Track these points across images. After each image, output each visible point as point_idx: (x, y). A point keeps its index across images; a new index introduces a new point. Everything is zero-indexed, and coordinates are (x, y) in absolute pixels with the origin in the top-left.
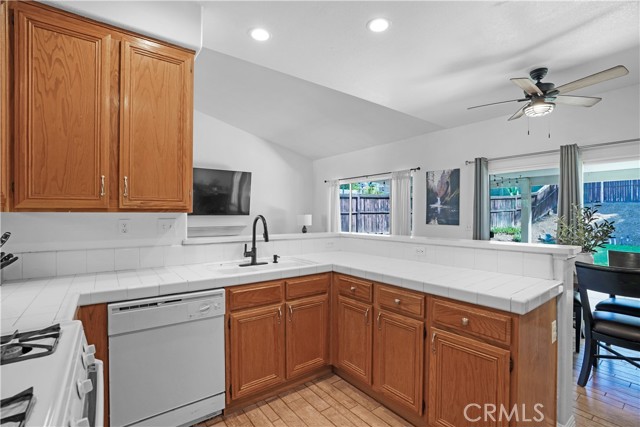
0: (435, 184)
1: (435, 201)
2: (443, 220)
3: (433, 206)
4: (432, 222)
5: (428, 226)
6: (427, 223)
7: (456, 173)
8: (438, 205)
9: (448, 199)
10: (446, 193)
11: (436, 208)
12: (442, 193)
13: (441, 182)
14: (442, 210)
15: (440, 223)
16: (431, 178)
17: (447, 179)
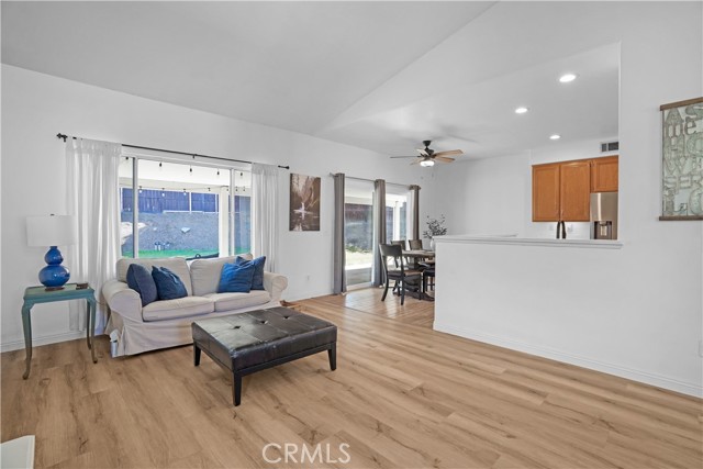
0: (300, 188)
1: (299, 207)
2: (307, 227)
3: (297, 211)
4: (297, 228)
5: (292, 232)
6: (291, 229)
7: (317, 181)
8: (302, 210)
9: (311, 205)
10: (309, 200)
11: (300, 214)
12: (306, 199)
13: (305, 187)
14: (306, 216)
15: (304, 229)
16: (295, 180)
17: (311, 185)
